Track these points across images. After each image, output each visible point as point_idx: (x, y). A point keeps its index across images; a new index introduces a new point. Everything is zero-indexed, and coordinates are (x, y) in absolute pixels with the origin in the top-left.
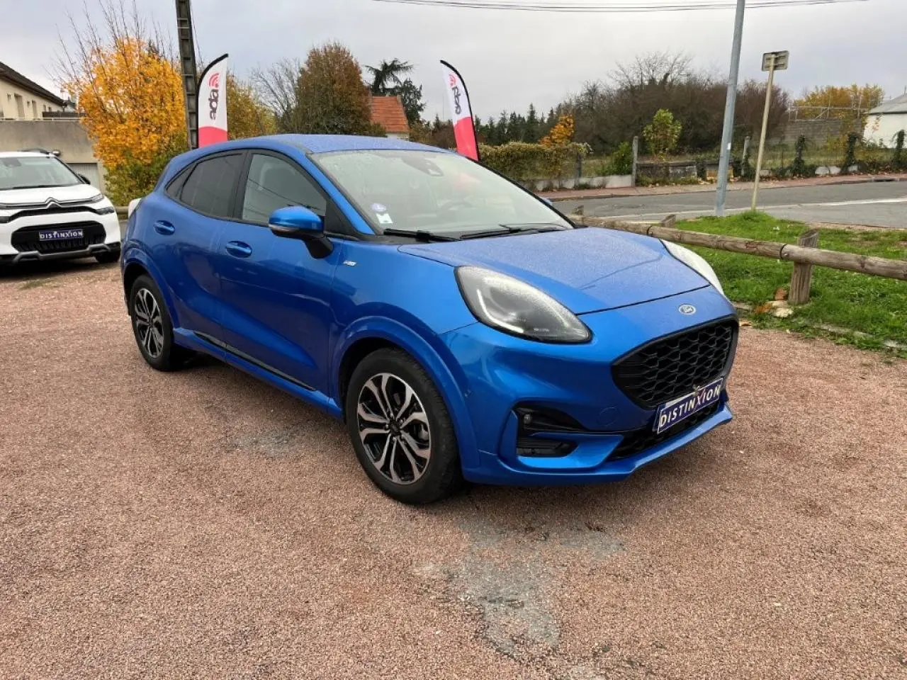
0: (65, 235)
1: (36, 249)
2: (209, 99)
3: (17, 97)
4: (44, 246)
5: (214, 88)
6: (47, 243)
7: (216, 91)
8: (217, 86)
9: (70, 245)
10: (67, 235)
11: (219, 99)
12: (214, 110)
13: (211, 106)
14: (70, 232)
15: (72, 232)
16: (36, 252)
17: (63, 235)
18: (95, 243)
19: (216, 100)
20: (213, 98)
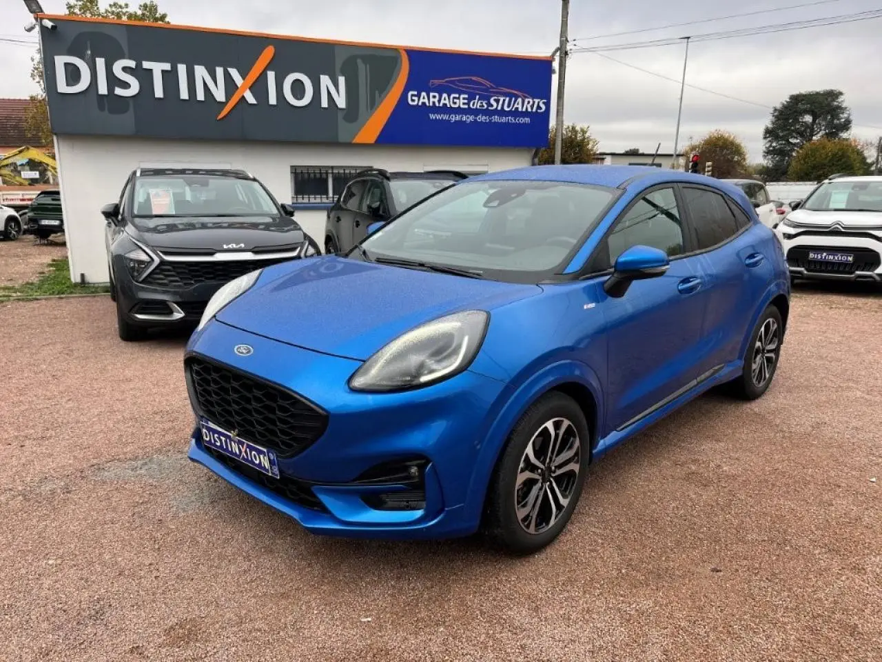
0: (834, 258)
1: (803, 267)
4: (812, 265)
6: (815, 262)
9: (836, 269)
10: (836, 258)
14: (839, 255)
15: (842, 256)
16: (803, 269)
17: (831, 257)
18: (862, 270)
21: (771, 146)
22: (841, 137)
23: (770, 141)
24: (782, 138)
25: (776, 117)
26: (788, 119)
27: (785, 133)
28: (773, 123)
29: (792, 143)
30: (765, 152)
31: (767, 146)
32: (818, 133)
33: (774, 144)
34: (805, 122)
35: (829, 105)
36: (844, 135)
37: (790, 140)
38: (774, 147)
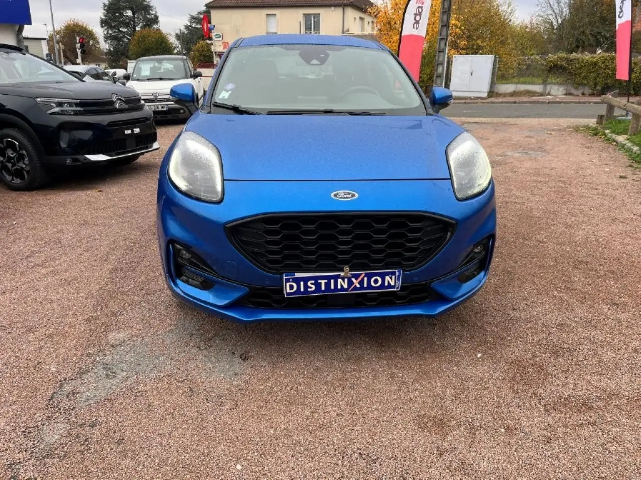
2: (414, 14)
3: (361, 19)
5: (420, 5)
7: (421, 8)
8: (423, 3)
11: (423, 14)
12: (417, 22)
13: (415, 19)
19: (420, 14)
20: (418, 13)
21: (108, 33)
22: (154, 28)
23: (106, 29)
24: (114, 28)
25: (107, 11)
26: (115, 14)
27: (116, 24)
28: (105, 16)
29: (122, 32)
30: (105, 38)
31: (106, 33)
32: (138, 25)
33: (110, 32)
34: (127, 16)
35: (142, 4)
36: (155, 27)
37: (121, 29)
38: (110, 34)
